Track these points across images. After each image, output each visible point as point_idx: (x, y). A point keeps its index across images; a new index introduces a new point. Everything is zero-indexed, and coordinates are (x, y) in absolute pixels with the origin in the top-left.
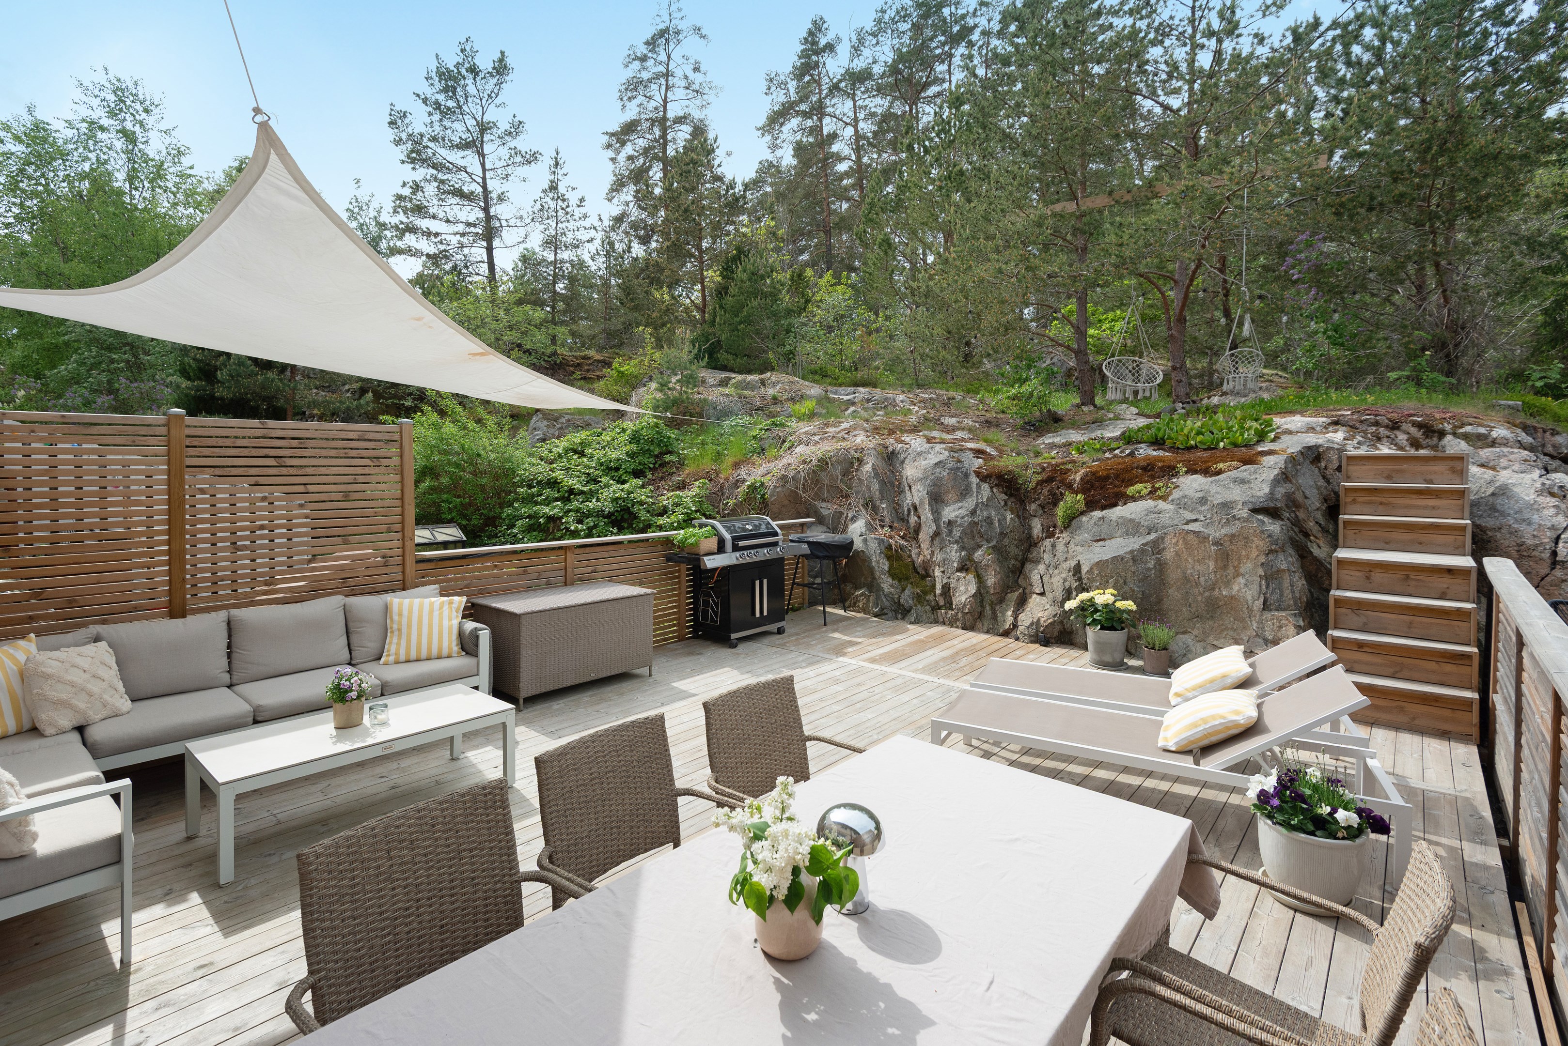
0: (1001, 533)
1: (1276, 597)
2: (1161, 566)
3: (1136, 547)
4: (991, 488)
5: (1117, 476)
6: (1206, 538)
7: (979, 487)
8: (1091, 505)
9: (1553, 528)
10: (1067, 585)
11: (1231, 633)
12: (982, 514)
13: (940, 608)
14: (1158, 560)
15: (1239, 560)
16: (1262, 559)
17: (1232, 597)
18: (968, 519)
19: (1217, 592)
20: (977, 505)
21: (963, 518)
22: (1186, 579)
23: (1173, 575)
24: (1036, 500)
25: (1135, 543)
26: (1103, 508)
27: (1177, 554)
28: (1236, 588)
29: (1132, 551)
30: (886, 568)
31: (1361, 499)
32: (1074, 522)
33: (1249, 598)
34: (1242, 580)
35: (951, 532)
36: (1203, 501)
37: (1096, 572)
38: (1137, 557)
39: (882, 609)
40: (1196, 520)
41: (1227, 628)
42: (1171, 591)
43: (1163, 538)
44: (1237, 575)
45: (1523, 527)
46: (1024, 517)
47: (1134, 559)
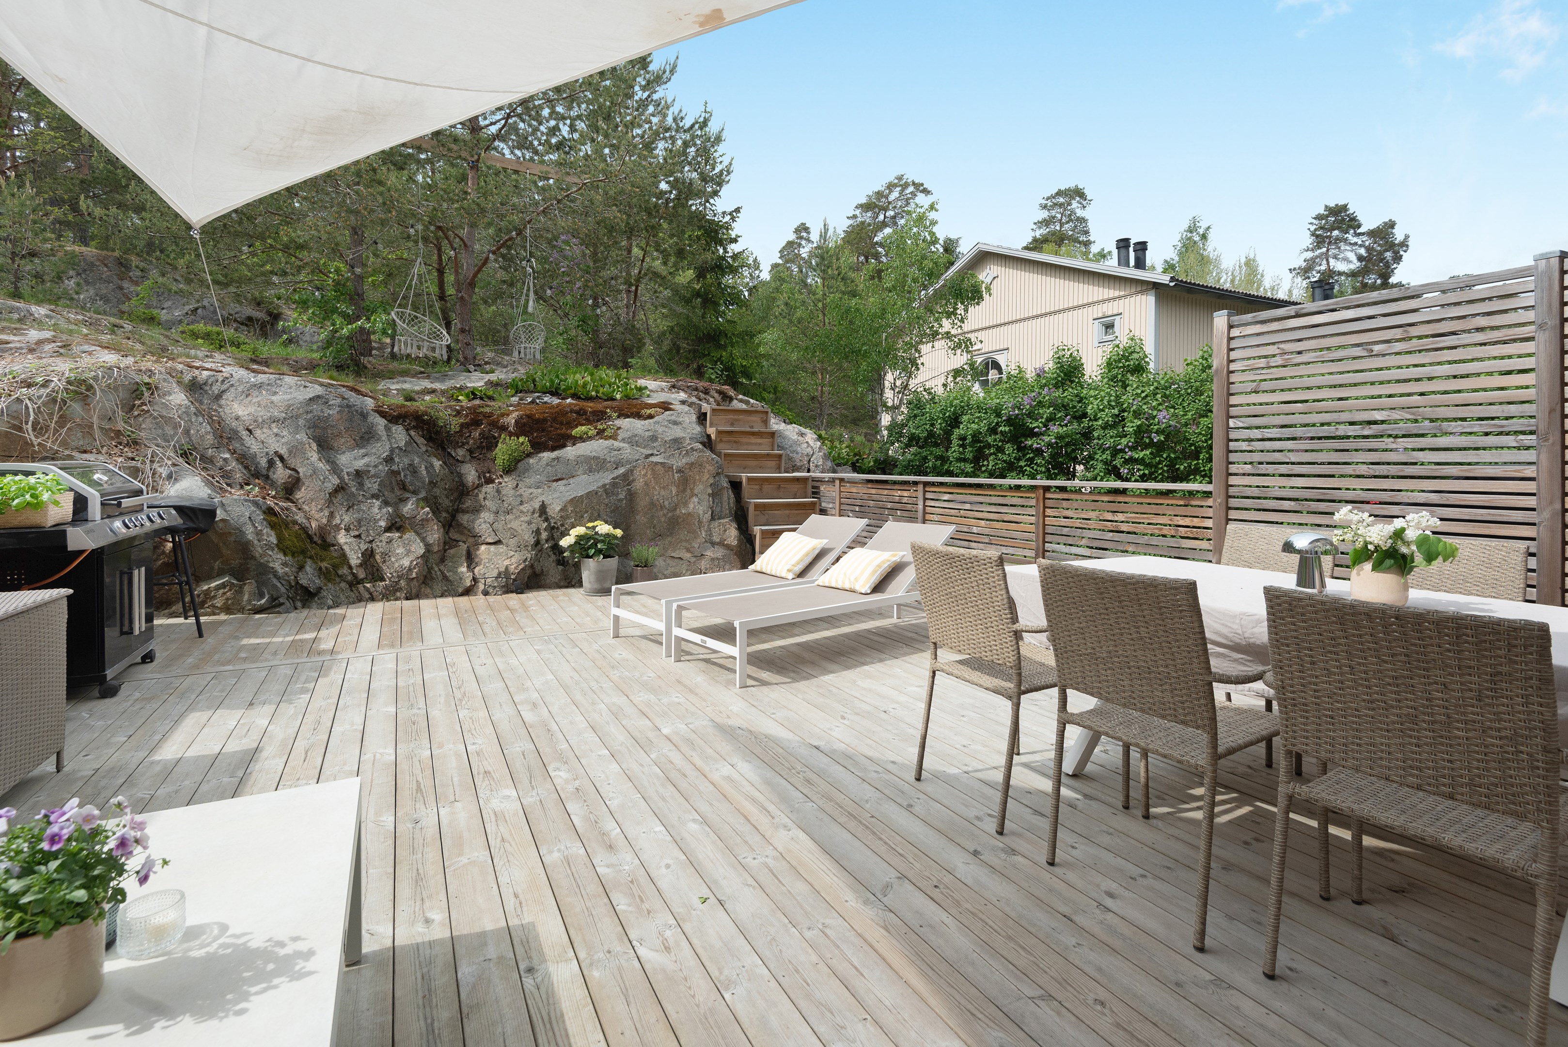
0: (431, 482)
1: (718, 509)
2: (631, 496)
3: (607, 481)
4: (407, 430)
5: (554, 420)
6: (671, 468)
7: (388, 429)
8: (538, 447)
9: (807, 455)
10: (534, 527)
11: (684, 544)
12: (401, 462)
13: (360, 582)
14: (629, 490)
15: (694, 483)
16: (711, 481)
17: (689, 514)
18: (384, 468)
19: (678, 512)
20: (392, 451)
21: (376, 466)
22: (652, 504)
23: (642, 503)
24: (463, 444)
25: (606, 478)
26: (553, 449)
27: (646, 484)
28: (691, 506)
29: (604, 486)
30: (273, 540)
31: (724, 439)
32: (520, 465)
33: (701, 512)
34: (695, 499)
35: (361, 485)
36: (654, 438)
37: (570, 509)
38: (609, 490)
39: (273, 599)
40: (652, 455)
41: (681, 541)
42: (638, 517)
43: (632, 471)
44: (693, 495)
45: (795, 455)
46: (451, 462)
47: (606, 492)
